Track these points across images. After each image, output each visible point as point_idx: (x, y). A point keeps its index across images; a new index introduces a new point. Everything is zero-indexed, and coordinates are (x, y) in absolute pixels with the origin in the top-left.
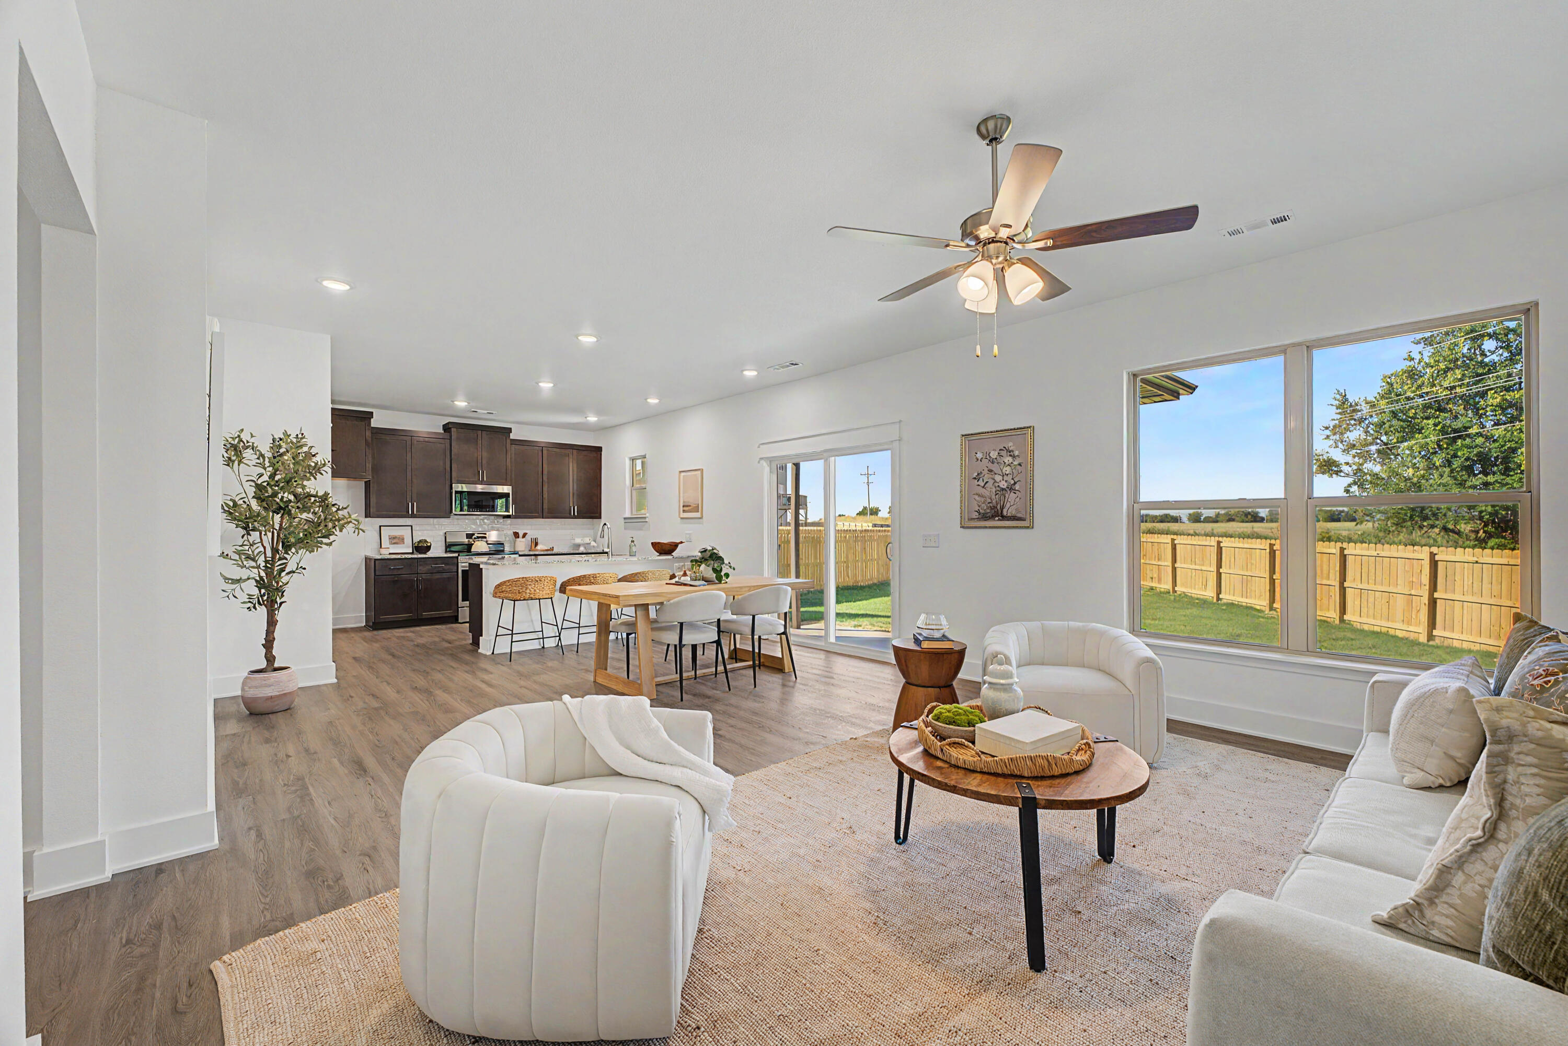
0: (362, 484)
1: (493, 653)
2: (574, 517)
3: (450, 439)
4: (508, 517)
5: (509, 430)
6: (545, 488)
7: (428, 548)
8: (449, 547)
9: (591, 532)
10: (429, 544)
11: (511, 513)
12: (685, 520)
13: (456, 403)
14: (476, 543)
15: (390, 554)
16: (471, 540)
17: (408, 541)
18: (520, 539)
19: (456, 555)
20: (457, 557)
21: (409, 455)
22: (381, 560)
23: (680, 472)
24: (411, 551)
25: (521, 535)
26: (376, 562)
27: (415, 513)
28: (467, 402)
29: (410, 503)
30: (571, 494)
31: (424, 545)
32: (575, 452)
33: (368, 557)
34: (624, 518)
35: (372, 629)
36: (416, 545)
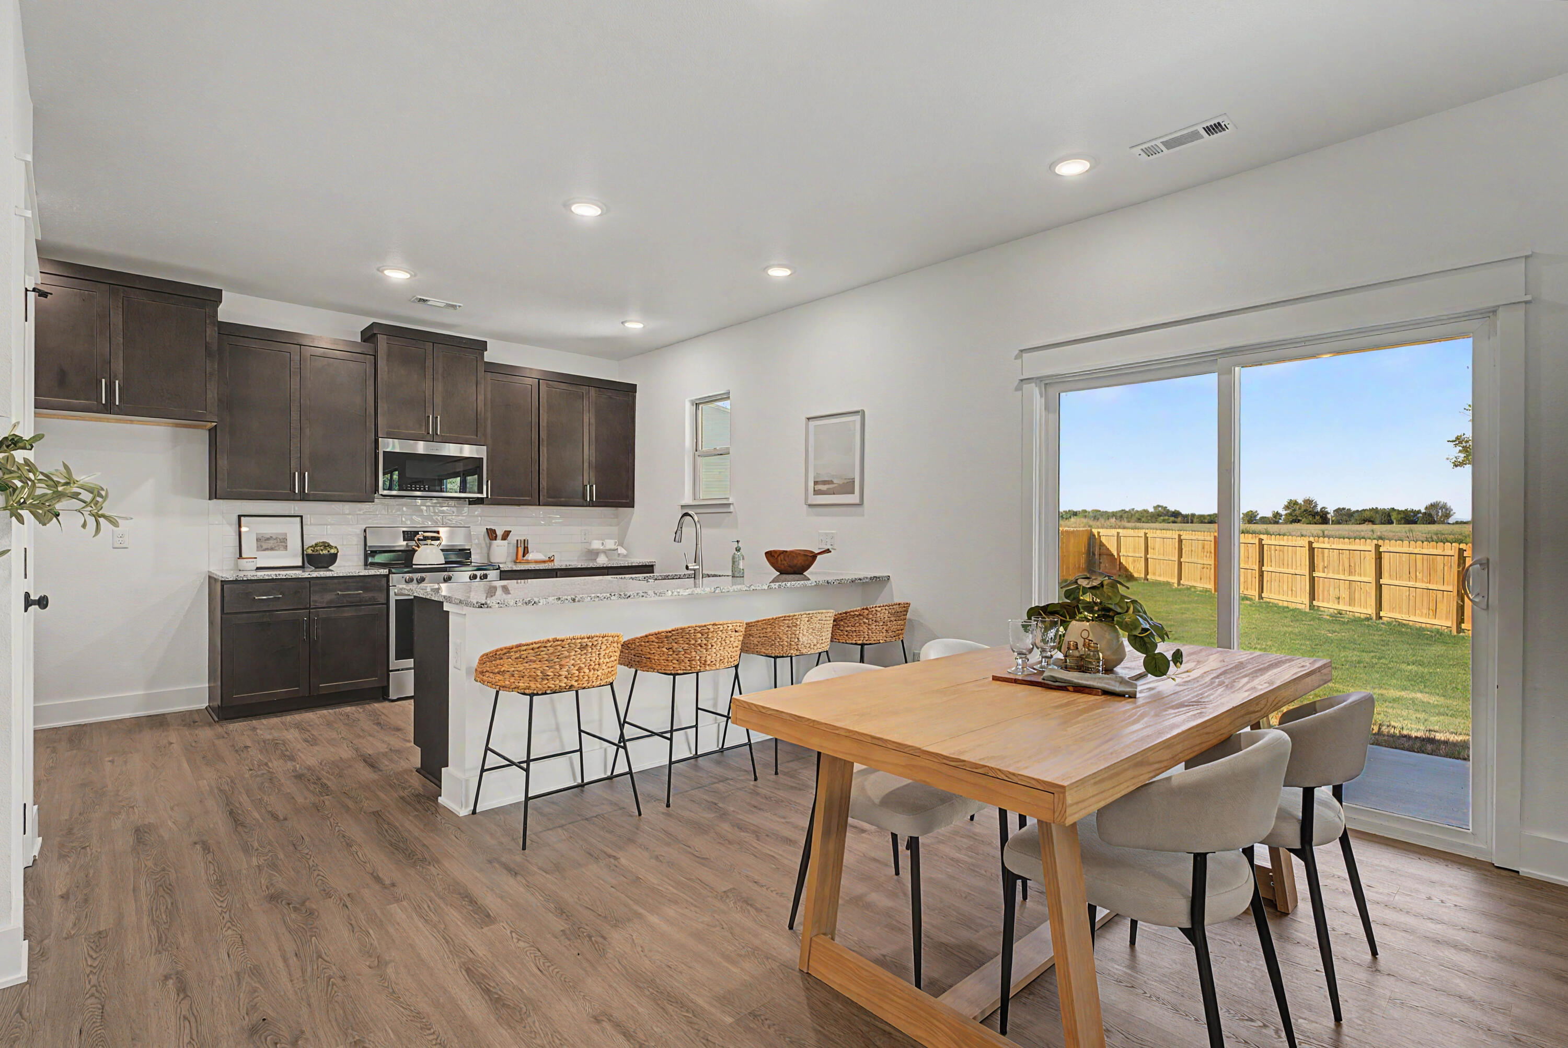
0: (203, 436)
1: (474, 812)
2: (592, 504)
3: (375, 357)
4: (480, 501)
5: (483, 346)
6: (544, 450)
7: (333, 558)
8: (370, 553)
9: (615, 529)
10: (332, 551)
11: (485, 496)
12: (816, 509)
13: (387, 272)
14: (422, 547)
15: (258, 569)
16: (413, 543)
17: (294, 543)
18: (499, 542)
19: (385, 571)
20: (387, 576)
21: (295, 381)
22: (236, 582)
23: (808, 419)
24: (300, 564)
25: (500, 533)
26: (225, 586)
27: (306, 492)
28: (410, 274)
29: (297, 473)
30: (586, 465)
31: (325, 552)
32: (593, 391)
33: (212, 575)
34: (682, 506)
35: (216, 719)
36: (310, 551)
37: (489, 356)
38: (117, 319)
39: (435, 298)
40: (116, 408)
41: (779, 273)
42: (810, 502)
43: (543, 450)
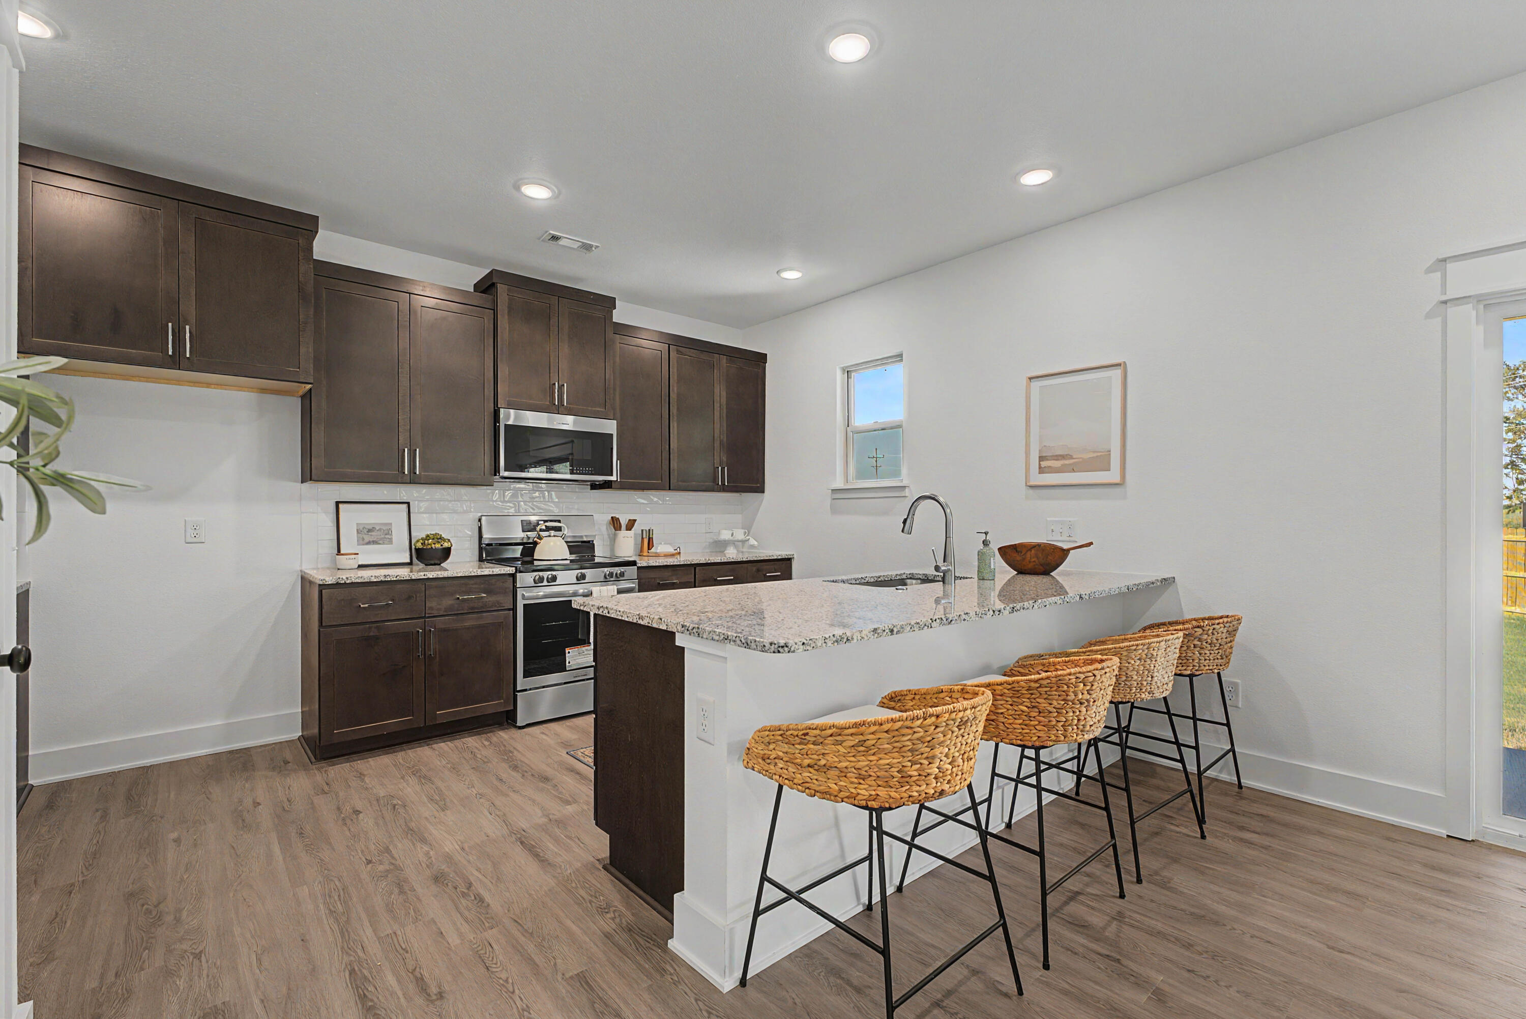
1: (743, 982)
2: (724, 489)
3: (495, 311)
4: (609, 486)
5: (610, 303)
6: (674, 425)
7: (446, 553)
8: (488, 548)
9: (739, 518)
10: (446, 545)
11: (613, 478)
12: (1038, 491)
13: (525, 189)
14: (544, 540)
15: (361, 567)
16: (532, 534)
17: (400, 536)
18: (623, 533)
19: (505, 570)
20: (513, 576)
21: (404, 335)
22: (337, 585)
23: (1030, 379)
24: (408, 560)
25: (624, 522)
26: (323, 591)
27: (418, 473)
28: (552, 191)
29: (406, 450)
30: (717, 444)
31: (438, 546)
32: (724, 359)
33: (306, 576)
34: (832, 490)
35: (313, 759)
36: (419, 545)
37: (619, 316)
38: (188, 244)
39: (569, 235)
40: (187, 361)
41: (1035, 178)
42: (1032, 483)
43: (673, 427)
